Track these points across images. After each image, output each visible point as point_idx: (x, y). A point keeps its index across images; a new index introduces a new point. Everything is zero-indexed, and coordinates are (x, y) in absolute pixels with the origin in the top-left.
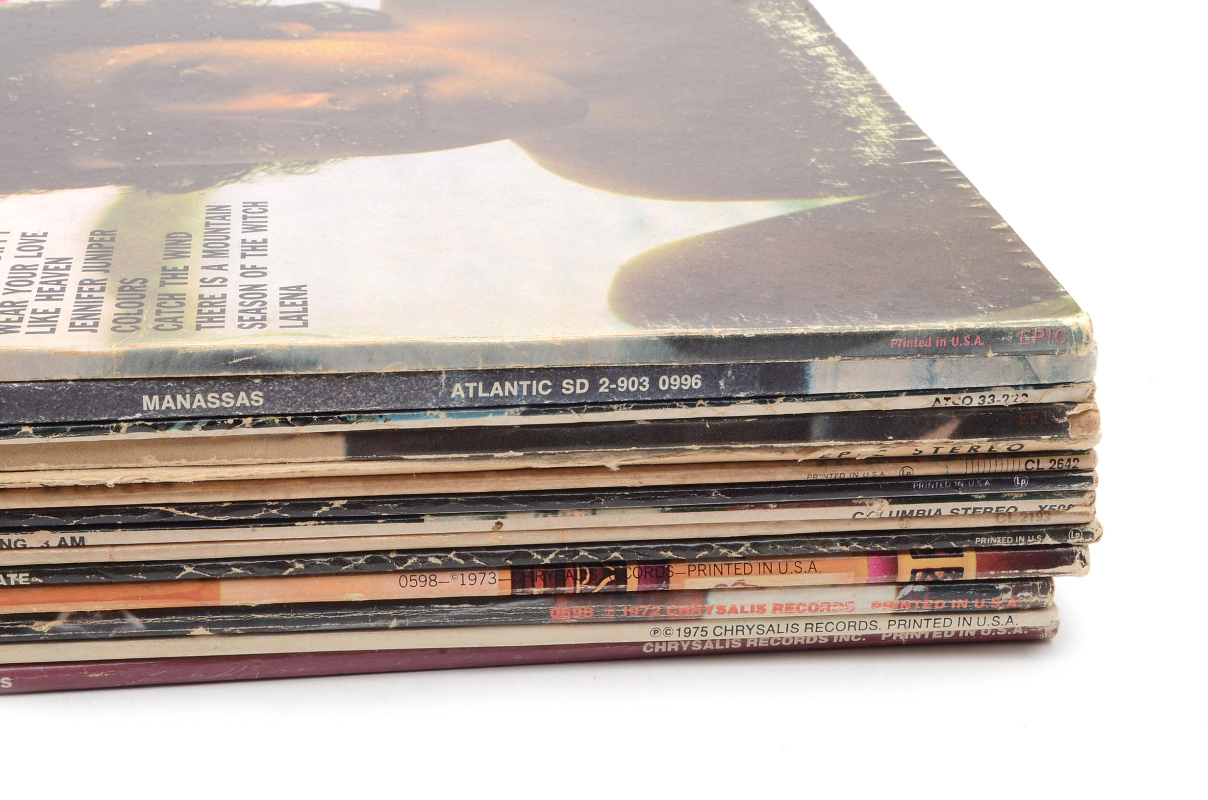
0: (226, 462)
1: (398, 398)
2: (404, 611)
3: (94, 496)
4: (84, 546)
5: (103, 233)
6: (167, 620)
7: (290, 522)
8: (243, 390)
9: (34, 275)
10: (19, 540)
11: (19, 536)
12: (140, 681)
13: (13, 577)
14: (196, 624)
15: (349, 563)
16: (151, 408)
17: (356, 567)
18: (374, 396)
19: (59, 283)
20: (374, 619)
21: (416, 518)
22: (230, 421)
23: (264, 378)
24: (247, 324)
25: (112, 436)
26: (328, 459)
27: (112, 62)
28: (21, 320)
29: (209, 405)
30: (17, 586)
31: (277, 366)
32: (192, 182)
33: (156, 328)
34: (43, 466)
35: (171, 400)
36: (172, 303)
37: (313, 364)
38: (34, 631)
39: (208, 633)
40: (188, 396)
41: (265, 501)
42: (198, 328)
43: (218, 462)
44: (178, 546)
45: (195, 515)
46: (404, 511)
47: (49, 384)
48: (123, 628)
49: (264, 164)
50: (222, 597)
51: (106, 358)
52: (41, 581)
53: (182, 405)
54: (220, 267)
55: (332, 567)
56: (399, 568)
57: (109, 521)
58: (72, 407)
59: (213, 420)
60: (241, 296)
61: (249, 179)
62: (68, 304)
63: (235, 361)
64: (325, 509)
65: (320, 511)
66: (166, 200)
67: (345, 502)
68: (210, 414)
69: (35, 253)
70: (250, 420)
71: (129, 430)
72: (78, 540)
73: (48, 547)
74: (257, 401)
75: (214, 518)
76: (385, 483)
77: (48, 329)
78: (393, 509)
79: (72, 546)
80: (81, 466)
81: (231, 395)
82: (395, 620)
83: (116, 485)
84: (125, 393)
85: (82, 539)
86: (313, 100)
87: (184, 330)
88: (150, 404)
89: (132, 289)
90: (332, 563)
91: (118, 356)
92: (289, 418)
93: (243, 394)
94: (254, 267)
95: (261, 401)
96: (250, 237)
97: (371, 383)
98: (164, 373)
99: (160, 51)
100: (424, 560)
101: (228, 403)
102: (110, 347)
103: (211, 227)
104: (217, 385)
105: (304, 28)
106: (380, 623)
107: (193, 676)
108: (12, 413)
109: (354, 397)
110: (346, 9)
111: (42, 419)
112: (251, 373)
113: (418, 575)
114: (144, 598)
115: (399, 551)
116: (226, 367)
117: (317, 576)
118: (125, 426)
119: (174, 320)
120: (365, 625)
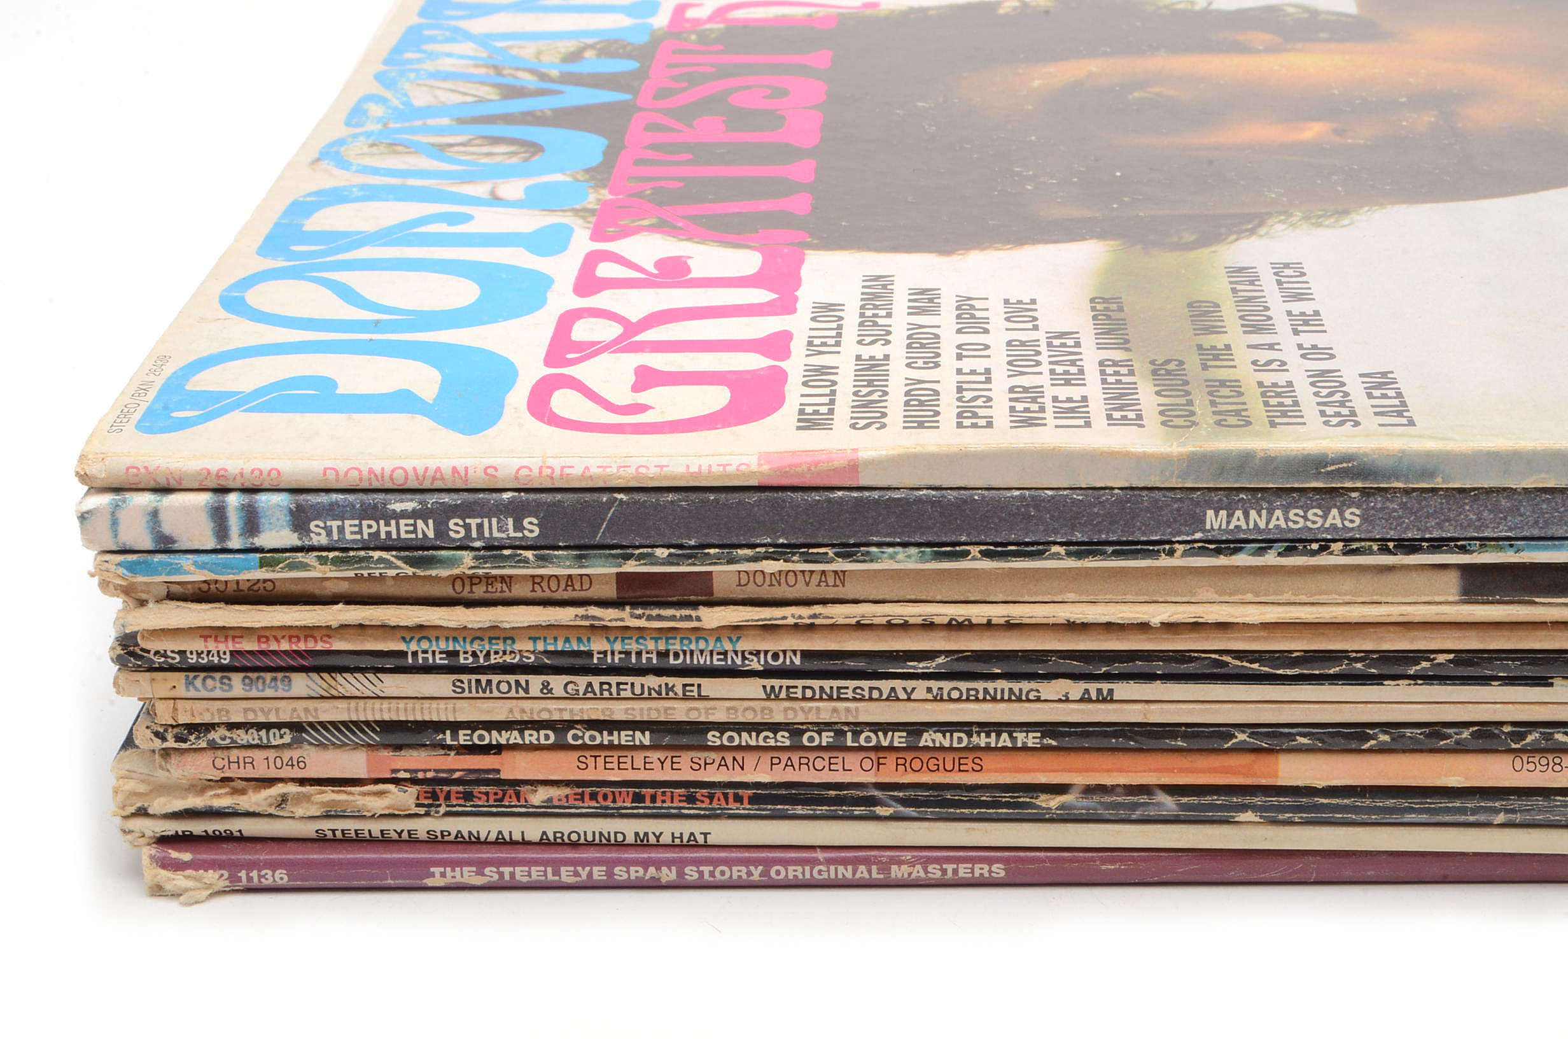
0: (1304, 599)
1: (1536, 522)
2: (1515, 802)
3: (1132, 637)
4: (1112, 701)
5: (1105, 301)
6: (1207, 800)
7: (1377, 679)
8: (1335, 506)
9: (1038, 353)
10: (1032, 690)
11: (1033, 685)
12: (1164, 878)
13: (1020, 737)
14: (1244, 808)
15: (1449, 737)
16: (1216, 527)
17: (1457, 742)
18: (1505, 518)
19: (1073, 363)
20: (1474, 811)
21: (1543, 682)
22: (1315, 546)
23: (1363, 491)
24: (1335, 420)
25: (1164, 561)
26: (1437, 599)
27: (1036, 83)
28: (1042, 409)
29: (1290, 524)
30: (1025, 748)
31: (1384, 476)
32: (1194, 237)
33: (1218, 423)
34: (1071, 596)
35: (1242, 517)
36: (1225, 391)
37: (1430, 474)
38: (1039, 807)
39: (1257, 819)
40: (1264, 512)
41: (1347, 651)
42: (1273, 424)
43: (1293, 599)
44: (1230, 706)
45: (1256, 666)
46: (1528, 671)
47: (1091, 491)
48: (1151, 807)
49: (1280, 213)
50: (1280, 774)
51: (1165, 461)
52: (1054, 743)
53: (1256, 524)
54: (1271, 347)
55: (1427, 741)
56: (1514, 746)
57: (1147, 670)
58: (1117, 522)
59: (1293, 544)
60: (1313, 384)
61: (1267, 233)
62: (1093, 389)
63: (1329, 469)
64: (1425, 664)
65: (1418, 668)
66: (1170, 260)
67: (1451, 656)
68: (1290, 536)
69: (1030, 325)
70: (1340, 545)
71: (1186, 554)
72: (1105, 693)
73: (1067, 700)
74: (1352, 521)
75: (1280, 672)
76: (1506, 633)
77: (1081, 422)
78: (1513, 667)
79: (1098, 701)
80: (1119, 598)
81: (1319, 512)
82: (1502, 814)
83: (1162, 623)
84: (1185, 505)
85: (1111, 691)
86: (1312, 131)
87: (1255, 427)
88: (1215, 521)
89: (1168, 372)
90: (1428, 736)
91: (1181, 458)
92: (1391, 545)
93: (1334, 512)
94: (1314, 347)
95: (1358, 521)
96: (1297, 307)
97: (1503, 502)
98: (1236, 481)
99: (1094, 69)
100: (1548, 737)
101: (1314, 522)
102: (1171, 446)
103: (1240, 294)
104: (1303, 499)
105: (1268, 37)
106: (1481, 818)
107: (1232, 875)
108: (1041, 528)
109: (1479, 519)
110: (1314, 13)
111: (1078, 536)
112: (1348, 484)
113: (1538, 756)
114: (1181, 771)
115: (1514, 724)
116: (1318, 476)
117: (1404, 751)
118: (1180, 548)
119: (1237, 413)
120: (1462, 818)
